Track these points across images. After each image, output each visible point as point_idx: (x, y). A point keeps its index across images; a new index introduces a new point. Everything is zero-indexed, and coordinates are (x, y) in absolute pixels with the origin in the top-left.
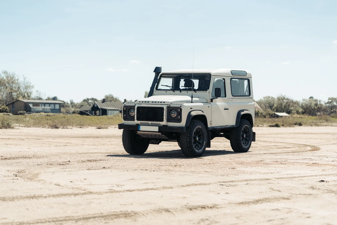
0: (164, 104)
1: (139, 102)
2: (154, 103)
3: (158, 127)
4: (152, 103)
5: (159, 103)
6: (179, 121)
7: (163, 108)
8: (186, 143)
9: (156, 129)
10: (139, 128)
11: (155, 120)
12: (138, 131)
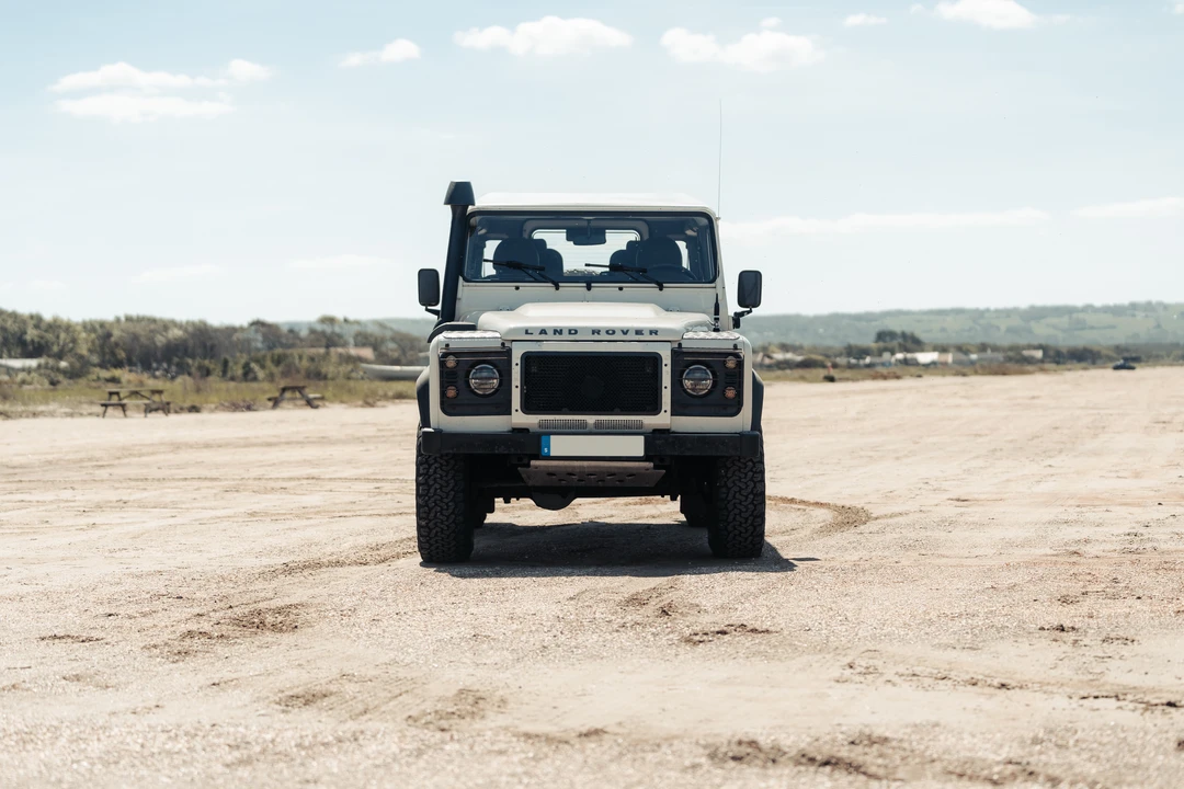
0: (654, 337)
1: (527, 332)
2: (604, 336)
3: (643, 437)
4: (596, 337)
5: (632, 336)
6: (731, 410)
7: (655, 359)
8: (749, 500)
9: (634, 446)
10: (539, 447)
11: (617, 410)
12: (537, 457)
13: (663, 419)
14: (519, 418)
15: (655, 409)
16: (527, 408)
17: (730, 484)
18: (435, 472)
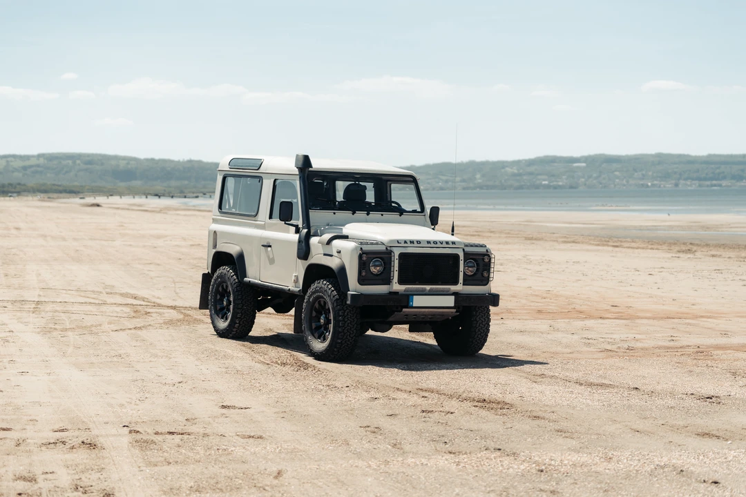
0: (454, 246)
1: (398, 242)
2: (433, 245)
3: (453, 297)
4: (429, 245)
5: (445, 245)
6: (484, 283)
7: (456, 257)
9: (449, 301)
10: (408, 302)
11: (440, 283)
12: (407, 307)
13: (459, 287)
14: (396, 287)
15: (456, 282)
16: (401, 282)
17: (478, 319)
18: (348, 314)
